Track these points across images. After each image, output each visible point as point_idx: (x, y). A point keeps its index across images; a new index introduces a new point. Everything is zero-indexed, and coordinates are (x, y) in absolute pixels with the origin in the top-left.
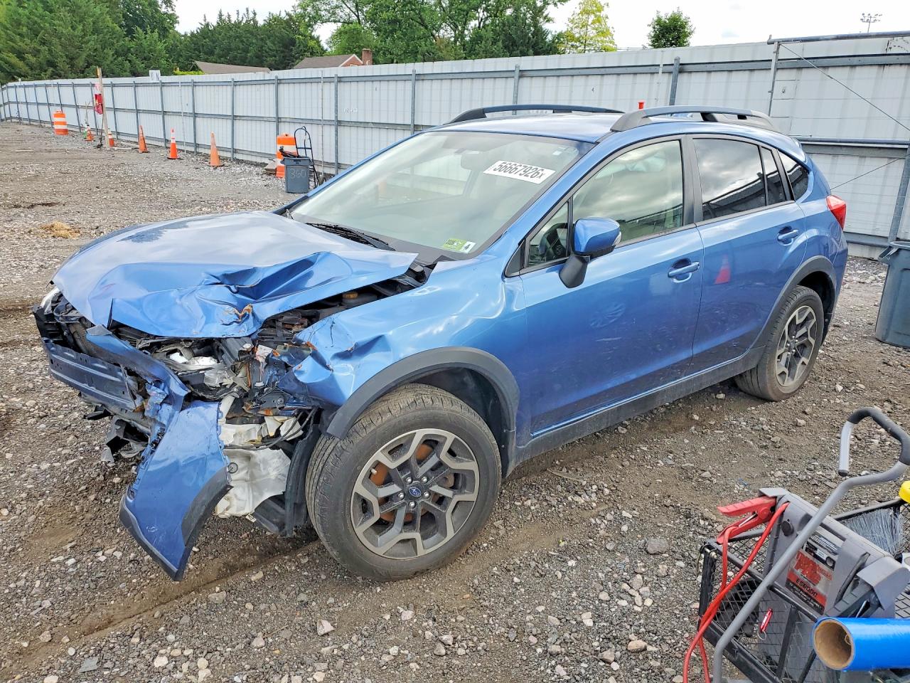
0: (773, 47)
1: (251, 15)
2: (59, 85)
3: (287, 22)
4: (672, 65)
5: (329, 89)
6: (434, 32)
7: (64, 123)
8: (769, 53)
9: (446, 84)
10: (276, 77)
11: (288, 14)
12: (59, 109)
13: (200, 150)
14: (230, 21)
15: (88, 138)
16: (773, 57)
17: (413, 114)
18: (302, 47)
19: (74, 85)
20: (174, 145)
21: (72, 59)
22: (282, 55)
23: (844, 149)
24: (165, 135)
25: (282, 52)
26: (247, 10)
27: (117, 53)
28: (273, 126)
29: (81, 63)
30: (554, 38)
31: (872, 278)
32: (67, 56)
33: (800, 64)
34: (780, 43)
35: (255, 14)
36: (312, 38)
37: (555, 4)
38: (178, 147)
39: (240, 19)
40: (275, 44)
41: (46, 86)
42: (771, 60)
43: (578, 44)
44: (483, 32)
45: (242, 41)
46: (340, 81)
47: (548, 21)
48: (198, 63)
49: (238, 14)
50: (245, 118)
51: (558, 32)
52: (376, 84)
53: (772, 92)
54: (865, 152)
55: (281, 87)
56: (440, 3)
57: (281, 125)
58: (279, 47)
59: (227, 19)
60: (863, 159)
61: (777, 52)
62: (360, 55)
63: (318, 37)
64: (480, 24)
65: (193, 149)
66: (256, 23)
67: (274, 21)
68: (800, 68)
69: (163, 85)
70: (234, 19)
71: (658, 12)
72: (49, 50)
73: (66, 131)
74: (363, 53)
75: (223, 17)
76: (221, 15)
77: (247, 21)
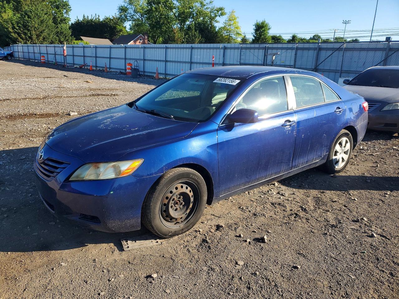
1: (97, 17)
2: (39, 46)
3: (113, 20)
10: (125, 46)
11: (113, 17)
13: (97, 68)
18: (119, 30)
19: (46, 47)
24: (84, 63)
26: (96, 14)
28: (124, 60)
30: (219, 29)
35: (99, 16)
36: (123, 27)
37: (219, 16)
39: (93, 18)
41: (33, 46)
47: (217, 22)
48: (82, 37)
49: (92, 16)
50: (114, 58)
51: (221, 27)
55: (126, 49)
57: (126, 60)
59: (87, 18)
62: (143, 34)
63: (125, 27)
64: (190, 23)
65: (95, 68)
66: (99, 19)
67: (107, 19)
69: (84, 47)
70: (90, 18)
73: (45, 62)
74: (145, 34)
75: (85, 17)
76: (84, 16)
77: (96, 19)
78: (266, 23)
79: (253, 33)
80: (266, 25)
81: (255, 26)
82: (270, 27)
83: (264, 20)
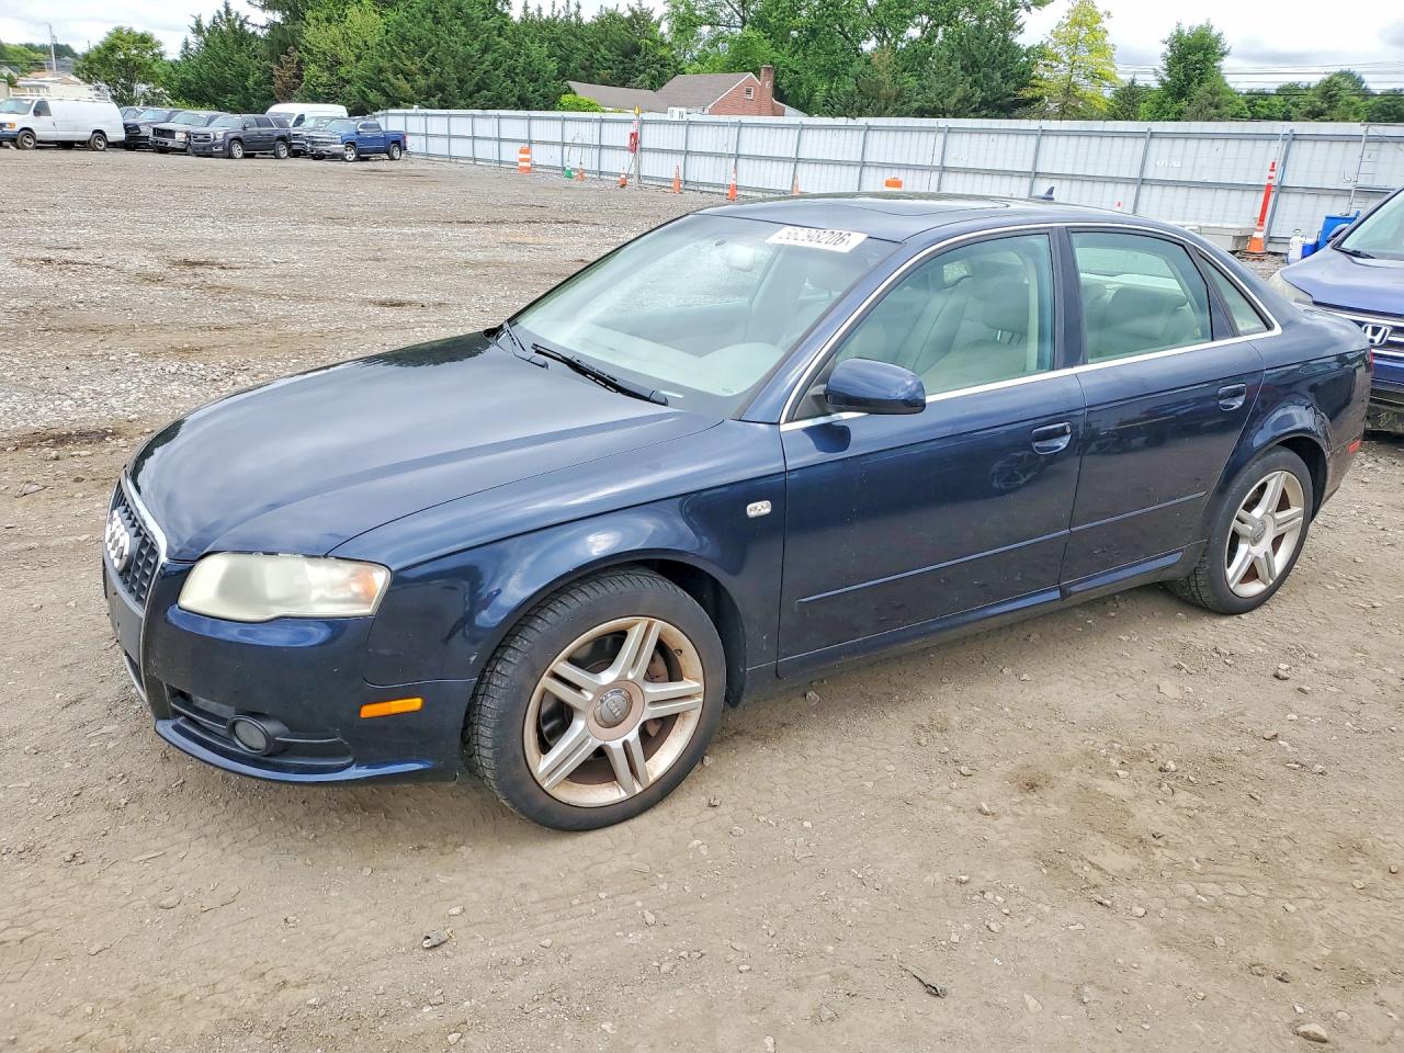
1: (573, 9)
3: (629, 20)
11: (632, 10)
14: (540, 15)
18: (650, 57)
22: (621, 67)
25: (622, 62)
35: (579, 7)
37: (1028, 9)
39: (556, 13)
40: (610, 51)
45: (560, 46)
49: (554, 6)
51: (1027, 46)
53: (1362, 157)
56: (866, 4)
58: (618, 56)
59: (536, 13)
62: (756, 74)
64: (923, 33)
66: (579, 19)
67: (609, 20)
70: (546, 13)
71: (1179, 25)
74: (762, 70)
75: (530, 11)
76: (526, 7)
77: (566, 17)
78: (1215, 32)
79: (1157, 68)
81: (1171, 46)
82: (1227, 47)
83: (1204, 23)
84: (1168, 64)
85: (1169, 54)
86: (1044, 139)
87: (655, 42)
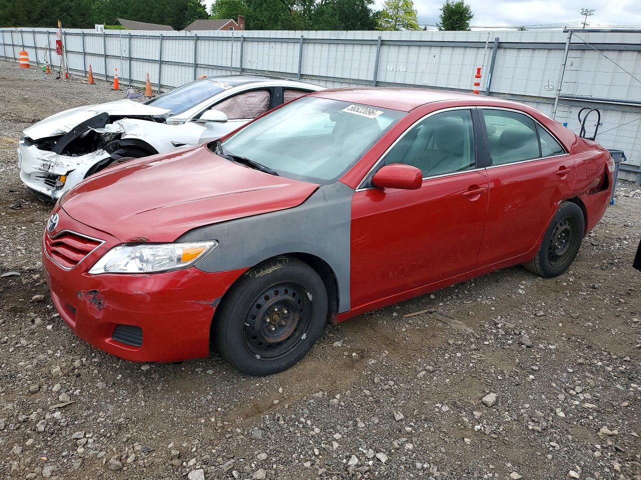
0: (567, 35)
2: (22, 32)
4: (494, 42)
5: (237, 46)
6: (289, 6)
7: (27, 60)
8: (564, 38)
9: (326, 47)
10: (196, 35)
12: (21, 49)
13: (134, 84)
15: (47, 71)
16: (567, 41)
17: (300, 66)
18: (192, 12)
19: (34, 32)
20: (117, 80)
21: (30, 12)
23: (612, 106)
24: (106, 72)
25: (178, 14)
27: (62, 10)
28: (192, 70)
29: (35, 15)
30: (374, 15)
31: (632, 193)
32: (26, 10)
33: (585, 47)
34: (572, 31)
36: (200, 6)
38: (119, 82)
40: (172, 9)
41: (12, 32)
42: (566, 43)
43: (390, 20)
44: (325, 8)
45: (149, 5)
46: (244, 41)
47: (370, 3)
48: (120, 20)
50: (169, 63)
51: (377, 11)
52: (273, 44)
53: (565, 65)
54: (627, 109)
55: (199, 42)
57: (198, 70)
58: (176, 11)
60: (624, 114)
61: (570, 38)
62: (236, 20)
63: (205, 6)
64: (322, 2)
65: (128, 83)
68: (584, 50)
69: (106, 36)
72: (13, 6)
73: (28, 66)
74: (239, 18)
78: (465, 6)
80: (466, 10)
81: (444, 12)
84: (443, 21)
85: (443, 16)
86: (305, 46)
87: (196, 4)
